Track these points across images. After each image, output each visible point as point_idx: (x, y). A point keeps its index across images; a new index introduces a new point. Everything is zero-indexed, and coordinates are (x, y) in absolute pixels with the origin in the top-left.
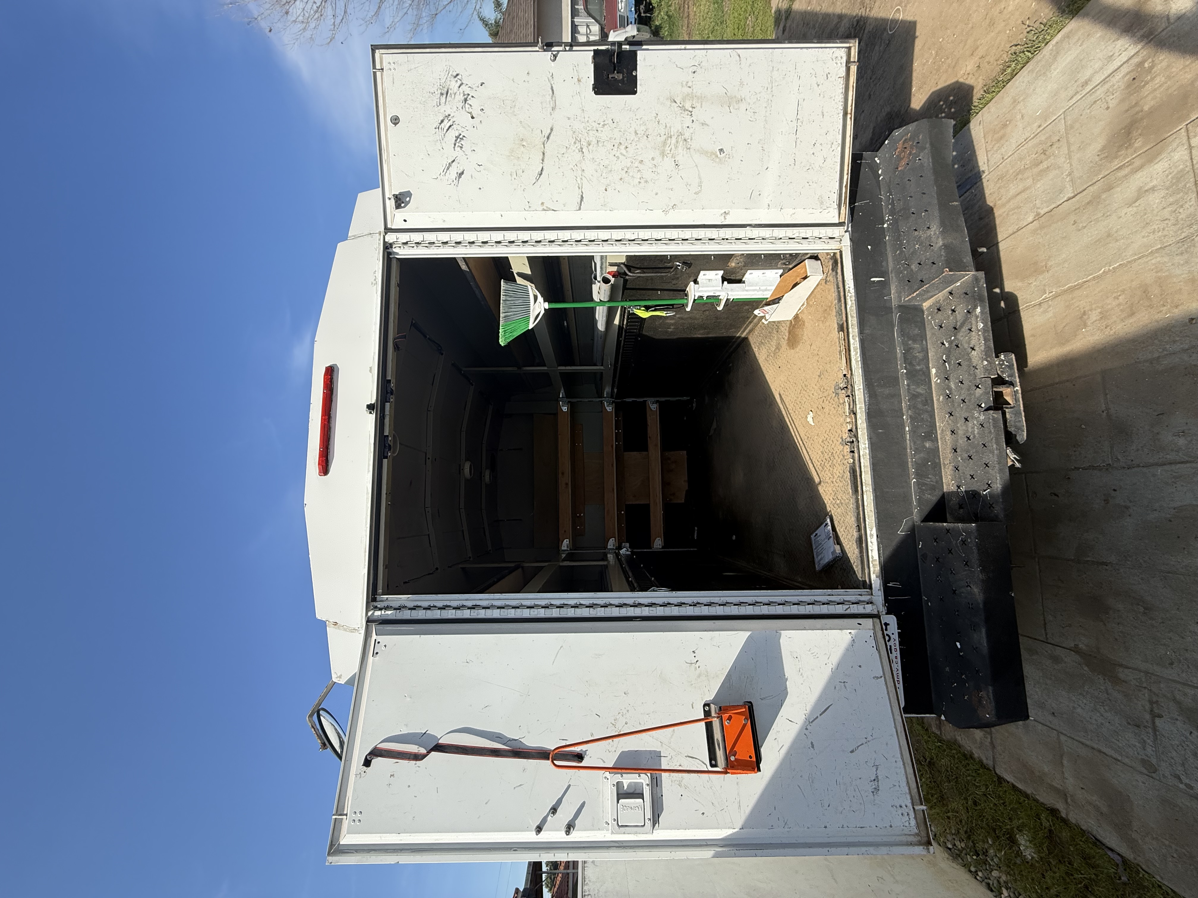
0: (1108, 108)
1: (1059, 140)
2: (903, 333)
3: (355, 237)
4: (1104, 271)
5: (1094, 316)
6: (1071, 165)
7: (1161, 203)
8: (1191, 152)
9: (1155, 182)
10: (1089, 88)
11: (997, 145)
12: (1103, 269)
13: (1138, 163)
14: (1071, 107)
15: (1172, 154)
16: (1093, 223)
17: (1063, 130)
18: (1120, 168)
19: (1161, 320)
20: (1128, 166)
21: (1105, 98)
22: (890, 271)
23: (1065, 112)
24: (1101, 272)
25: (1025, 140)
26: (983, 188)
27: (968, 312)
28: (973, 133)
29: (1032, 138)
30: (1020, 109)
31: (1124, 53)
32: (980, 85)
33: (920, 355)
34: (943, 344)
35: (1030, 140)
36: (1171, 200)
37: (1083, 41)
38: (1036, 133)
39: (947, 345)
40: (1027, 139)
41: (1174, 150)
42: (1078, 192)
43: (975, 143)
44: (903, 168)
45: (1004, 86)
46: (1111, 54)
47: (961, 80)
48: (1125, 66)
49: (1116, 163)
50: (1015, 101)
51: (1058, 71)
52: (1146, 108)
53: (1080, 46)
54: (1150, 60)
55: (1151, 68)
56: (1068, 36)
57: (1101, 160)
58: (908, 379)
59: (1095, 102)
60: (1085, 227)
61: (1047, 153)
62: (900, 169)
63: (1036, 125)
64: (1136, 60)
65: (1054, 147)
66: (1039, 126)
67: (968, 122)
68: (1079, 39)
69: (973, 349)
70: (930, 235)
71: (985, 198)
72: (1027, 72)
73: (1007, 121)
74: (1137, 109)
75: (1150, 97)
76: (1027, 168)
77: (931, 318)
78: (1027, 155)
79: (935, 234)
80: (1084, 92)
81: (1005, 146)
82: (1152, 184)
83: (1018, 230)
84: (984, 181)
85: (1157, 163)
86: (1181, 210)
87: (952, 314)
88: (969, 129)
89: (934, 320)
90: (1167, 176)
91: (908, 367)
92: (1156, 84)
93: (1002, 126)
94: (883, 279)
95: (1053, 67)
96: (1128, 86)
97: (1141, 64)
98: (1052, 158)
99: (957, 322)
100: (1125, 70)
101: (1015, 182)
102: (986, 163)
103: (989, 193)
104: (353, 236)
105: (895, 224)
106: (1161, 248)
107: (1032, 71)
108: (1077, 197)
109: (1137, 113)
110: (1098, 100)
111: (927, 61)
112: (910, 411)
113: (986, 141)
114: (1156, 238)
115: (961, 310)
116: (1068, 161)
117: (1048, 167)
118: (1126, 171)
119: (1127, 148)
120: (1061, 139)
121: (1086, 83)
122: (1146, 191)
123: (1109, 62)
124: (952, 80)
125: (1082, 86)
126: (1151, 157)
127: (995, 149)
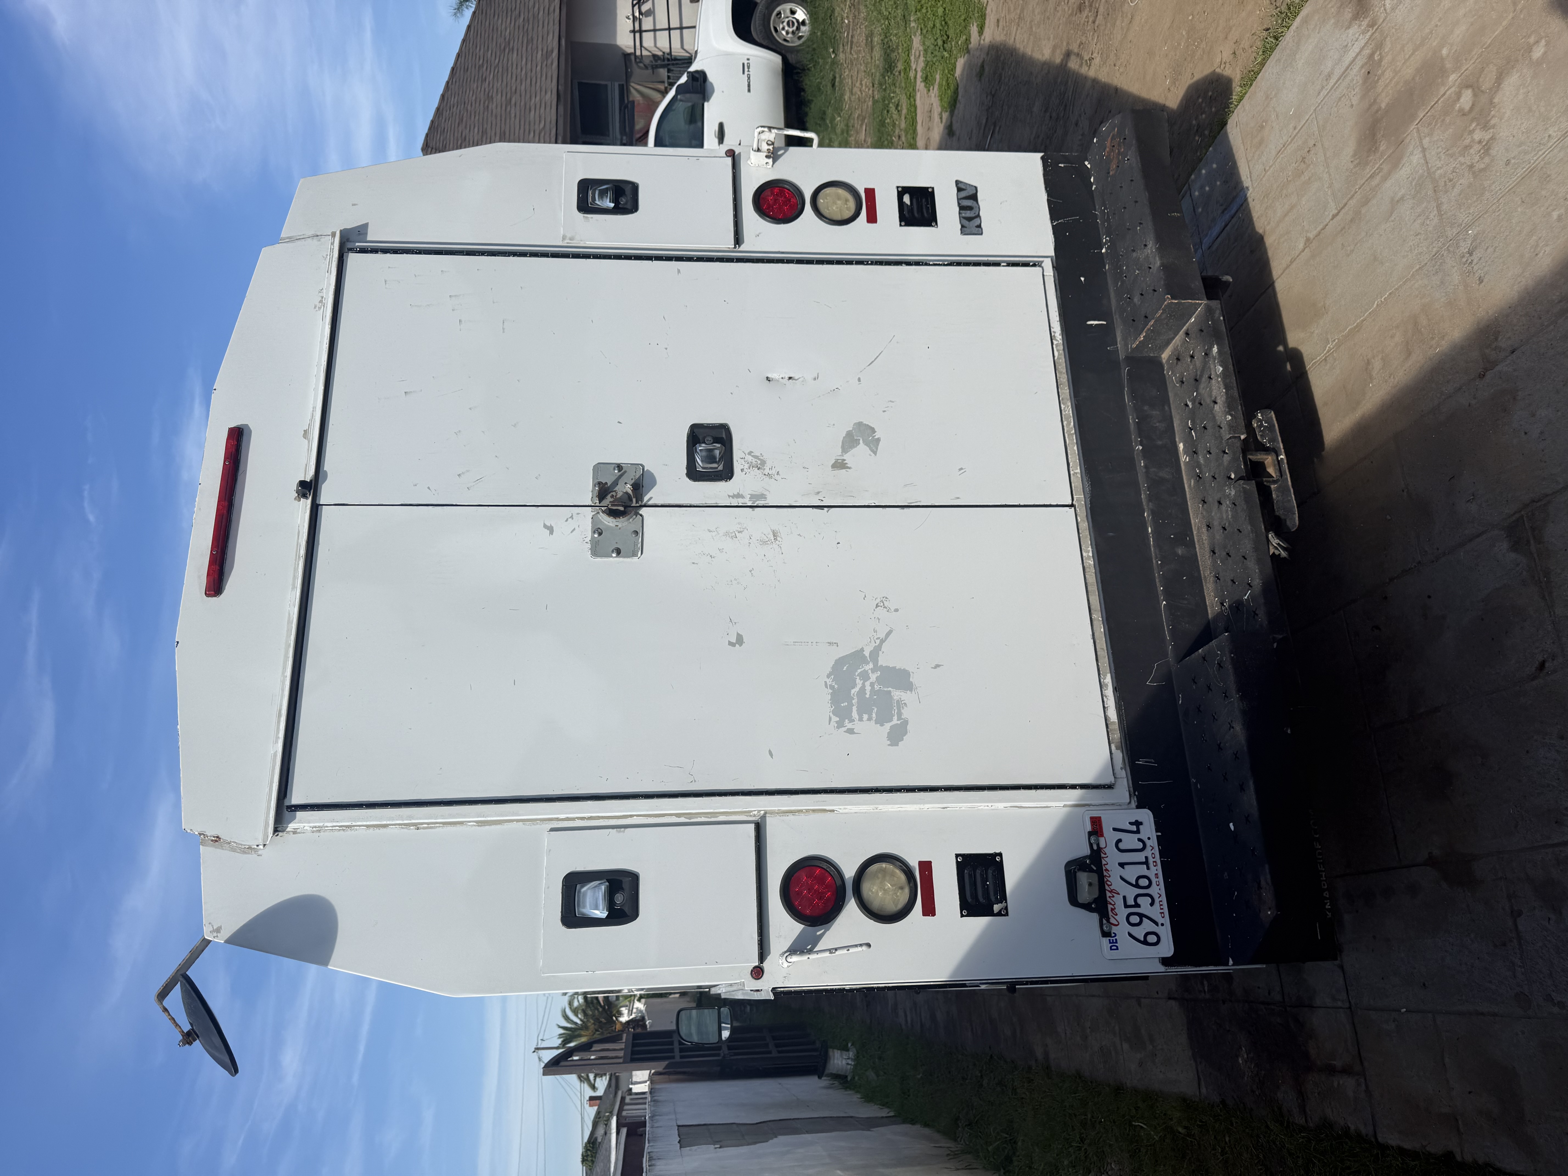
0: (1352, 106)
1: (1315, 145)
2: (1134, 396)
3: (291, 239)
4: (1377, 305)
5: (1377, 364)
6: (1330, 175)
7: (1411, 215)
8: (1425, 156)
9: (1403, 191)
10: (1332, 81)
11: (1257, 153)
12: (1376, 302)
13: (1386, 168)
14: (1320, 103)
15: (1411, 157)
16: (1359, 245)
17: (1317, 132)
18: (1372, 177)
19: (1434, 357)
20: (1378, 174)
21: (1348, 95)
22: (1114, 311)
23: (1315, 109)
24: (1375, 306)
25: (1284, 146)
26: (1250, 211)
27: (1206, 354)
28: (1231, 137)
29: (1291, 142)
30: (1273, 107)
31: (1357, 43)
32: (1238, 77)
33: (1161, 426)
34: (1187, 405)
35: (1288, 145)
36: (1419, 210)
37: (1320, 27)
38: (1293, 136)
39: (1190, 404)
40: (1285, 144)
41: (1412, 154)
42: (1341, 207)
43: (1235, 151)
44: (1114, 172)
45: (1256, 78)
46: (1346, 44)
47: (1218, 70)
48: (1359, 57)
49: (1368, 171)
50: (1267, 97)
51: (1302, 61)
52: (1383, 106)
53: (1318, 33)
54: (1378, 53)
55: (1381, 60)
56: (1305, 21)
57: (1355, 167)
58: (1145, 457)
59: (1340, 99)
60: (1353, 250)
61: (1306, 161)
62: (1111, 173)
63: (1291, 126)
64: (1367, 52)
65: (1312, 152)
66: (1295, 128)
67: (1223, 124)
68: (1316, 25)
69: (1215, 402)
70: (1148, 254)
71: (1253, 224)
72: (1274, 61)
73: (1263, 122)
74: (1375, 107)
75: (1384, 95)
76: (1290, 181)
77: (1171, 374)
78: (1288, 165)
79: (1152, 252)
80: (1329, 87)
81: (1265, 153)
82: (1401, 193)
83: (1291, 262)
84: (1250, 200)
85: (1401, 169)
86: (1428, 223)
87: (1191, 361)
88: (1226, 134)
89: (1175, 375)
90: (1411, 183)
91: (1145, 442)
92: (1386, 80)
93: (1259, 128)
94: (1105, 323)
95: (1297, 56)
96: (1365, 82)
97: (1371, 56)
98: (1312, 166)
99: (1196, 371)
100: (1360, 62)
101: (1280, 200)
102: (1249, 176)
103: (1257, 217)
104: (288, 238)
105: (1112, 247)
106: (1420, 268)
107: (1279, 60)
108: (1341, 214)
109: (1377, 111)
110: (1342, 97)
111: (1179, 44)
112: (1150, 503)
113: (1246, 148)
114: (1414, 258)
115: (1199, 355)
116: (1326, 170)
117: (1309, 179)
118: (1377, 179)
119: (1374, 152)
120: (1316, 144)
121: (1329, 76)
122: (1398, 201)
123: (1345, 52)
124: (1207, 71)
125: (1327, 80)
126: (1396, 163)
127: (1256, 158)
